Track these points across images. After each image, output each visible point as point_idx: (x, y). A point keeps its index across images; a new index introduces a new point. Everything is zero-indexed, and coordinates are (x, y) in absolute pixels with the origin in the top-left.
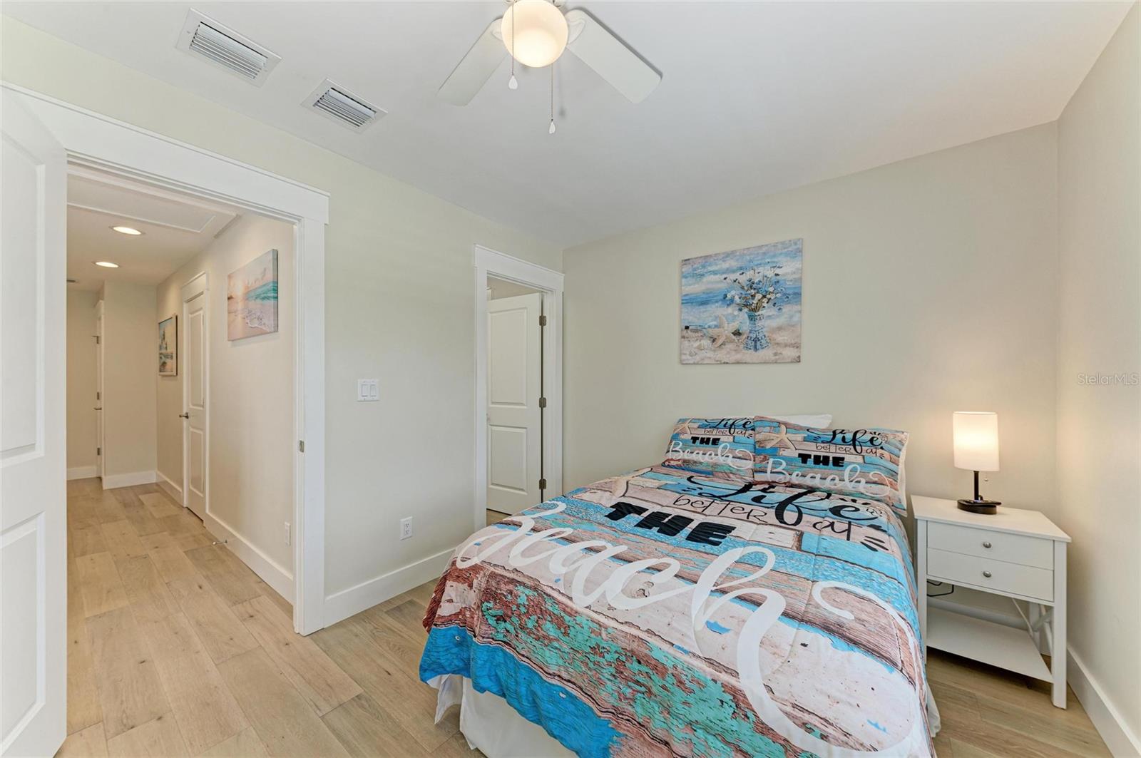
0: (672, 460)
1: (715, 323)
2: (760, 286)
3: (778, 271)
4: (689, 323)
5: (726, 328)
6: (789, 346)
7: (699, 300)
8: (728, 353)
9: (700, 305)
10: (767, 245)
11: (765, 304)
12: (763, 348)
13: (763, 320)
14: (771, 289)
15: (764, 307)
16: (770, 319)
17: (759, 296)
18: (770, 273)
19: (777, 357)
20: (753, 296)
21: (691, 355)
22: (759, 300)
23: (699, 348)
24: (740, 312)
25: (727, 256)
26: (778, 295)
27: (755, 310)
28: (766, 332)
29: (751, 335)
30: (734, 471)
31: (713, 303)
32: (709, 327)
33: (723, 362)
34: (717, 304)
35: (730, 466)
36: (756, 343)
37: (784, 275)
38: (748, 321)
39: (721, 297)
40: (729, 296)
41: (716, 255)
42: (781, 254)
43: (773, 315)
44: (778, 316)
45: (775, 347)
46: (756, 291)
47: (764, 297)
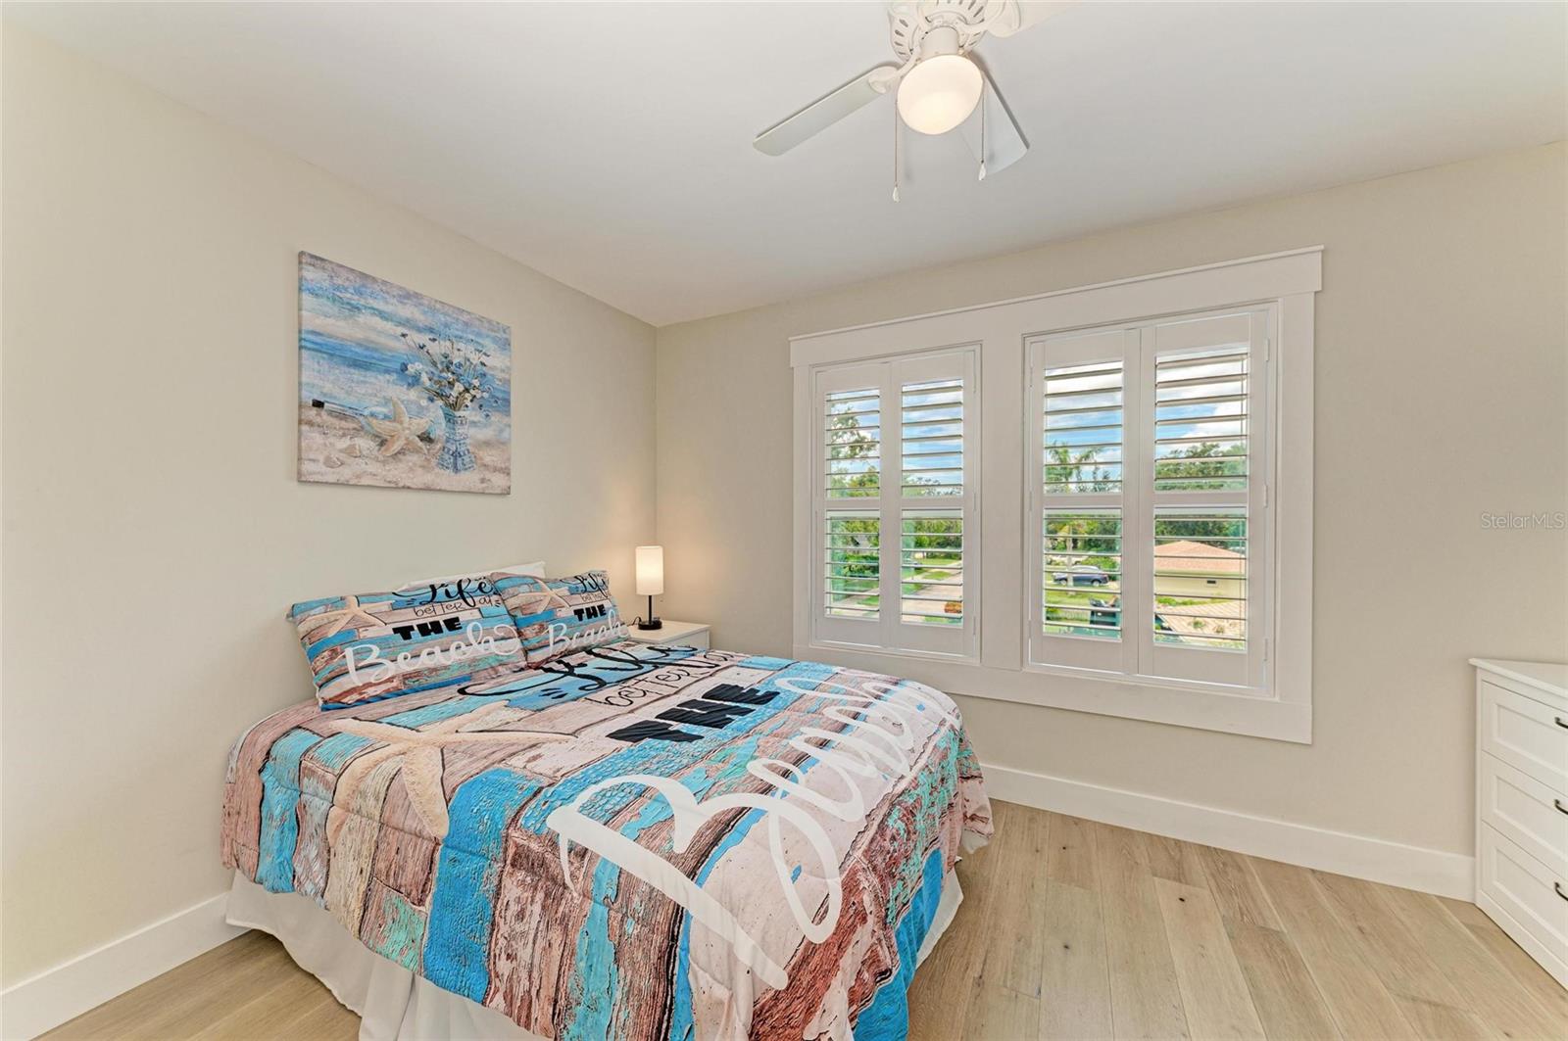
0: (370, 685)
1: (385, 410)
2: (461, 371)
3: (484, 359)
4: (325, 395)
5: (406, 425)
6: (499, 471)
7: (348, 355)
8: (411, 469)
9: (349, 366)
10: (469, 313)
11: (468, 402)
12: (466, 469)
13: (466, 427)
14: (476, 382)
15: (467, 406)
16: (474, 426)
17: (459, 387)
18: (475, 358)
19: (484, 485)
20: (451, 384)
21: (329, 462)
22: (460, 394)
23: (350, 451)
24: (431, 405)
25: (407, 296)
26: (486, 395)
27: (454, 406)
28: (470, 444)
29: (449, 445)
30: (505, 660)
31: (379, 371)
32: (372, 415)
33: (401, 485)
34: (387, 376)
35: (498, 655)
36: (456, 460)
37: (491, 368)
38: (443, 422)
39: (398, 366)
40: (411, 369)
41: (385, 283)
42: (488, 336)
43: (479, 422)
44: (485, 426)
45: (482, 469)
46: (455, 377)
47: (467, 390)
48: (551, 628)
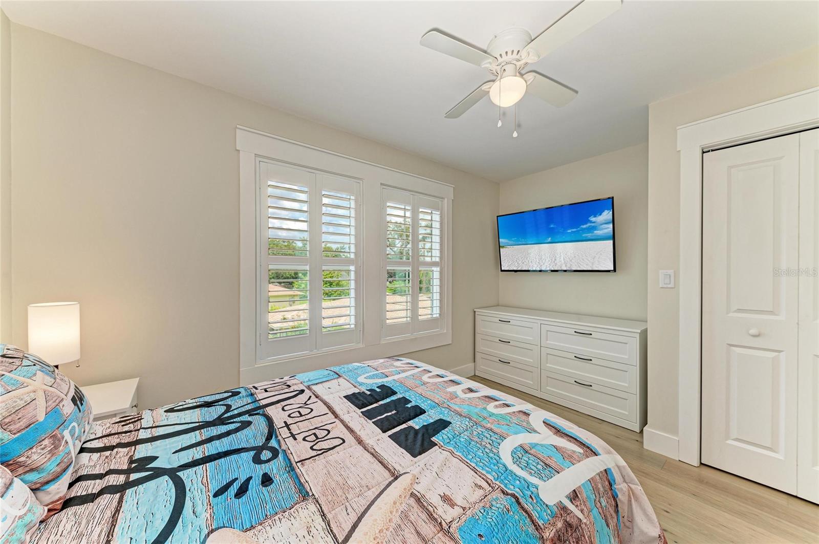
48: (67, 434)
